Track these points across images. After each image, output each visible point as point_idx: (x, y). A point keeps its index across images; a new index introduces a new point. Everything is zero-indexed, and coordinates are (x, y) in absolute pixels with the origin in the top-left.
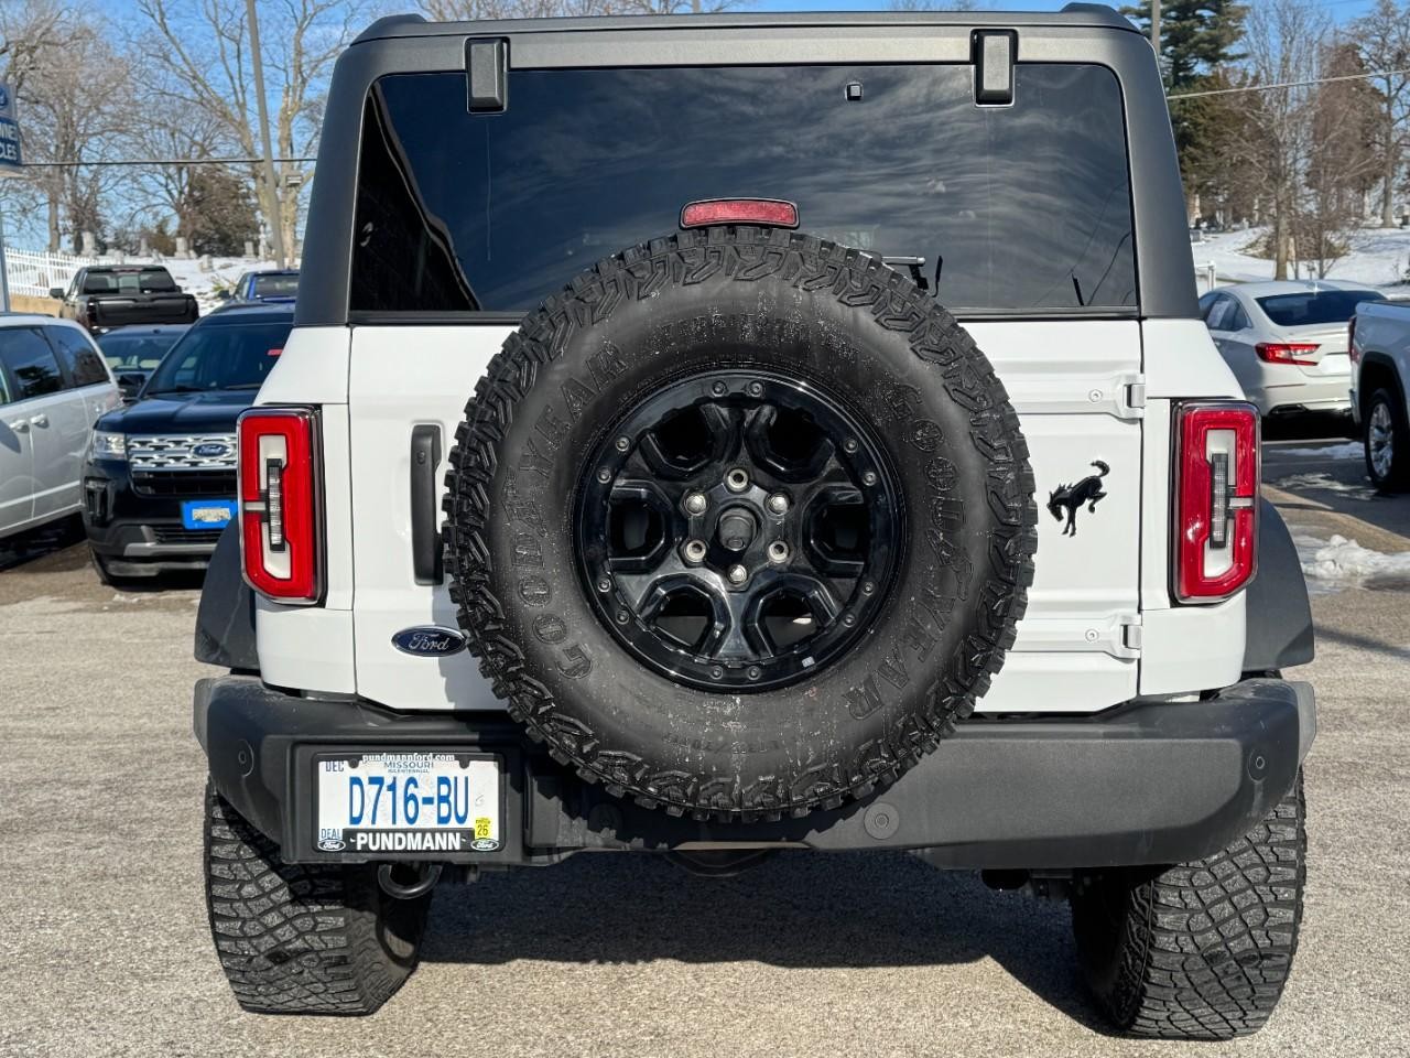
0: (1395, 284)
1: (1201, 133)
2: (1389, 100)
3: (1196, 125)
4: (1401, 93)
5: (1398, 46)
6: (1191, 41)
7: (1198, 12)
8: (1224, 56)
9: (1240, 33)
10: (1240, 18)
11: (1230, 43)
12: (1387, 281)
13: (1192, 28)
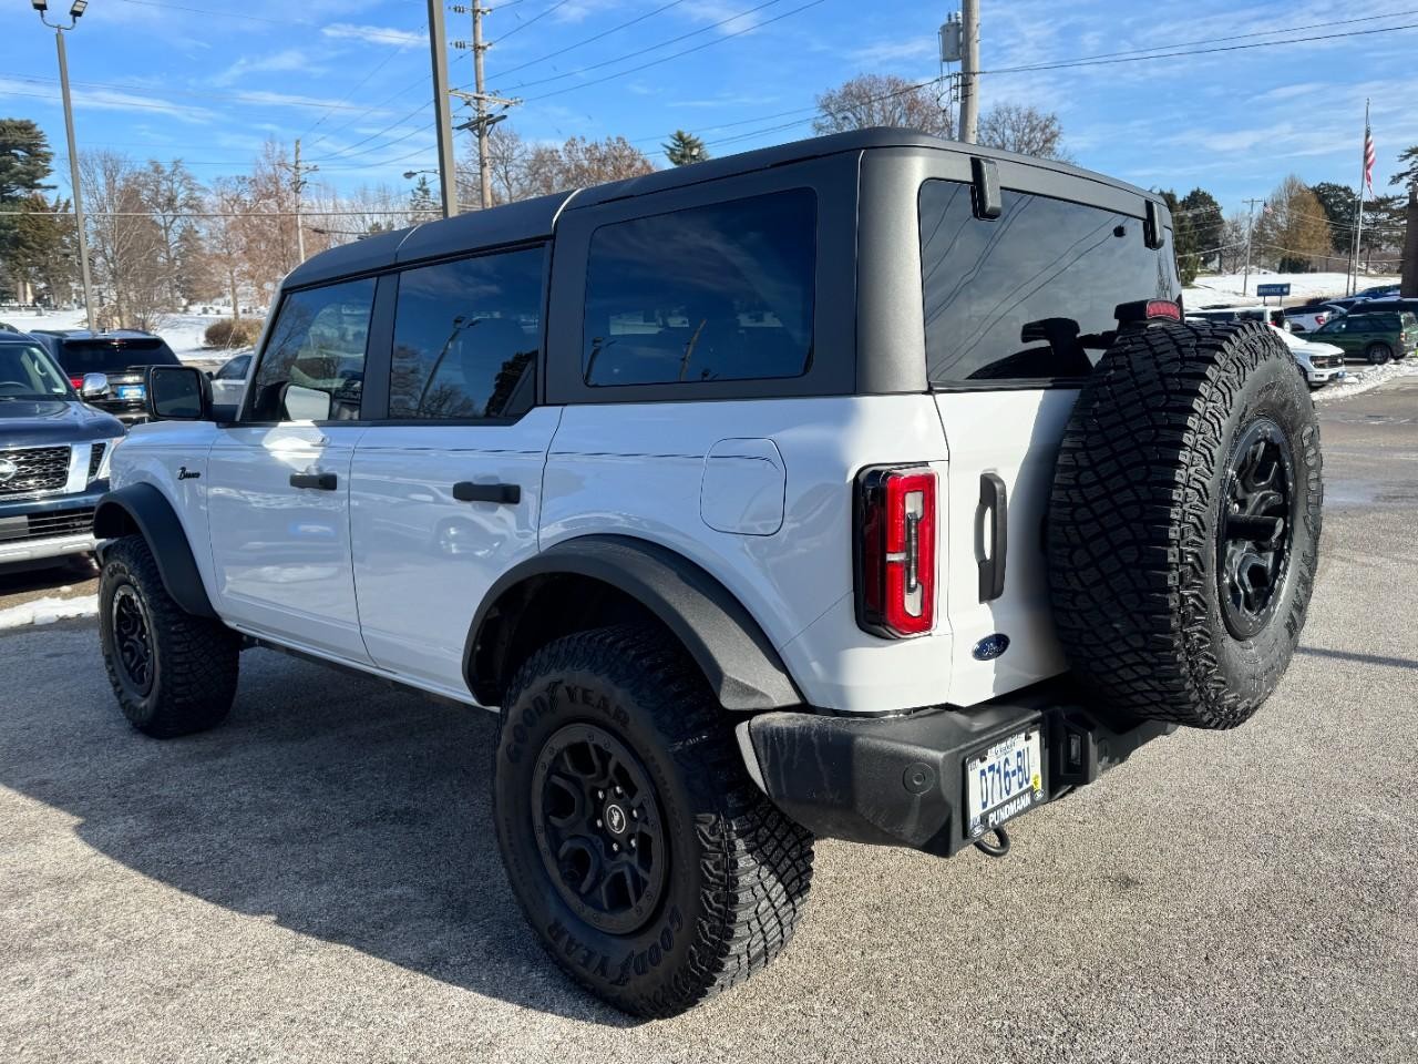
0: (197, 350)
1: (30, 238)
2: (166, 229)
3: (25, 232)
4: (173, 225)
5: (167, 194)
6: (12, 171)
7: (13, 151)
8: (39, 186)
9: (49, 171)
10: (47, 160)
11: (42, 177)
12: (190, 347)
13: (10, 162)
